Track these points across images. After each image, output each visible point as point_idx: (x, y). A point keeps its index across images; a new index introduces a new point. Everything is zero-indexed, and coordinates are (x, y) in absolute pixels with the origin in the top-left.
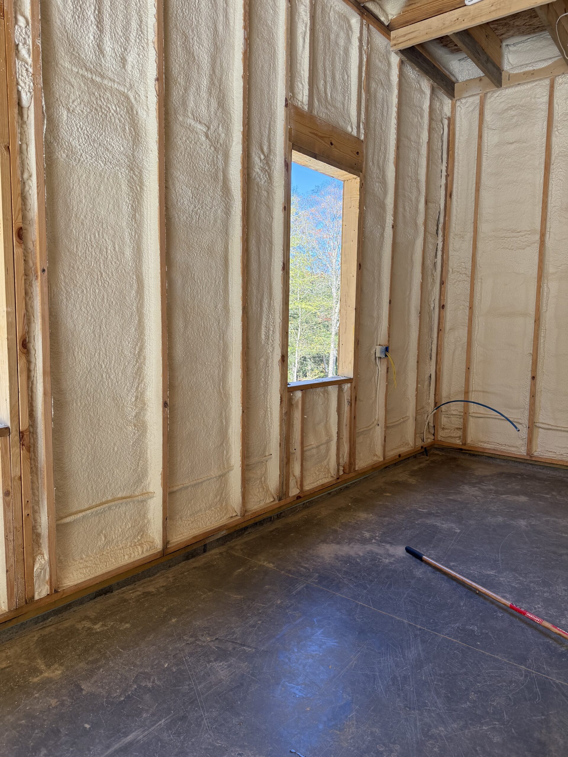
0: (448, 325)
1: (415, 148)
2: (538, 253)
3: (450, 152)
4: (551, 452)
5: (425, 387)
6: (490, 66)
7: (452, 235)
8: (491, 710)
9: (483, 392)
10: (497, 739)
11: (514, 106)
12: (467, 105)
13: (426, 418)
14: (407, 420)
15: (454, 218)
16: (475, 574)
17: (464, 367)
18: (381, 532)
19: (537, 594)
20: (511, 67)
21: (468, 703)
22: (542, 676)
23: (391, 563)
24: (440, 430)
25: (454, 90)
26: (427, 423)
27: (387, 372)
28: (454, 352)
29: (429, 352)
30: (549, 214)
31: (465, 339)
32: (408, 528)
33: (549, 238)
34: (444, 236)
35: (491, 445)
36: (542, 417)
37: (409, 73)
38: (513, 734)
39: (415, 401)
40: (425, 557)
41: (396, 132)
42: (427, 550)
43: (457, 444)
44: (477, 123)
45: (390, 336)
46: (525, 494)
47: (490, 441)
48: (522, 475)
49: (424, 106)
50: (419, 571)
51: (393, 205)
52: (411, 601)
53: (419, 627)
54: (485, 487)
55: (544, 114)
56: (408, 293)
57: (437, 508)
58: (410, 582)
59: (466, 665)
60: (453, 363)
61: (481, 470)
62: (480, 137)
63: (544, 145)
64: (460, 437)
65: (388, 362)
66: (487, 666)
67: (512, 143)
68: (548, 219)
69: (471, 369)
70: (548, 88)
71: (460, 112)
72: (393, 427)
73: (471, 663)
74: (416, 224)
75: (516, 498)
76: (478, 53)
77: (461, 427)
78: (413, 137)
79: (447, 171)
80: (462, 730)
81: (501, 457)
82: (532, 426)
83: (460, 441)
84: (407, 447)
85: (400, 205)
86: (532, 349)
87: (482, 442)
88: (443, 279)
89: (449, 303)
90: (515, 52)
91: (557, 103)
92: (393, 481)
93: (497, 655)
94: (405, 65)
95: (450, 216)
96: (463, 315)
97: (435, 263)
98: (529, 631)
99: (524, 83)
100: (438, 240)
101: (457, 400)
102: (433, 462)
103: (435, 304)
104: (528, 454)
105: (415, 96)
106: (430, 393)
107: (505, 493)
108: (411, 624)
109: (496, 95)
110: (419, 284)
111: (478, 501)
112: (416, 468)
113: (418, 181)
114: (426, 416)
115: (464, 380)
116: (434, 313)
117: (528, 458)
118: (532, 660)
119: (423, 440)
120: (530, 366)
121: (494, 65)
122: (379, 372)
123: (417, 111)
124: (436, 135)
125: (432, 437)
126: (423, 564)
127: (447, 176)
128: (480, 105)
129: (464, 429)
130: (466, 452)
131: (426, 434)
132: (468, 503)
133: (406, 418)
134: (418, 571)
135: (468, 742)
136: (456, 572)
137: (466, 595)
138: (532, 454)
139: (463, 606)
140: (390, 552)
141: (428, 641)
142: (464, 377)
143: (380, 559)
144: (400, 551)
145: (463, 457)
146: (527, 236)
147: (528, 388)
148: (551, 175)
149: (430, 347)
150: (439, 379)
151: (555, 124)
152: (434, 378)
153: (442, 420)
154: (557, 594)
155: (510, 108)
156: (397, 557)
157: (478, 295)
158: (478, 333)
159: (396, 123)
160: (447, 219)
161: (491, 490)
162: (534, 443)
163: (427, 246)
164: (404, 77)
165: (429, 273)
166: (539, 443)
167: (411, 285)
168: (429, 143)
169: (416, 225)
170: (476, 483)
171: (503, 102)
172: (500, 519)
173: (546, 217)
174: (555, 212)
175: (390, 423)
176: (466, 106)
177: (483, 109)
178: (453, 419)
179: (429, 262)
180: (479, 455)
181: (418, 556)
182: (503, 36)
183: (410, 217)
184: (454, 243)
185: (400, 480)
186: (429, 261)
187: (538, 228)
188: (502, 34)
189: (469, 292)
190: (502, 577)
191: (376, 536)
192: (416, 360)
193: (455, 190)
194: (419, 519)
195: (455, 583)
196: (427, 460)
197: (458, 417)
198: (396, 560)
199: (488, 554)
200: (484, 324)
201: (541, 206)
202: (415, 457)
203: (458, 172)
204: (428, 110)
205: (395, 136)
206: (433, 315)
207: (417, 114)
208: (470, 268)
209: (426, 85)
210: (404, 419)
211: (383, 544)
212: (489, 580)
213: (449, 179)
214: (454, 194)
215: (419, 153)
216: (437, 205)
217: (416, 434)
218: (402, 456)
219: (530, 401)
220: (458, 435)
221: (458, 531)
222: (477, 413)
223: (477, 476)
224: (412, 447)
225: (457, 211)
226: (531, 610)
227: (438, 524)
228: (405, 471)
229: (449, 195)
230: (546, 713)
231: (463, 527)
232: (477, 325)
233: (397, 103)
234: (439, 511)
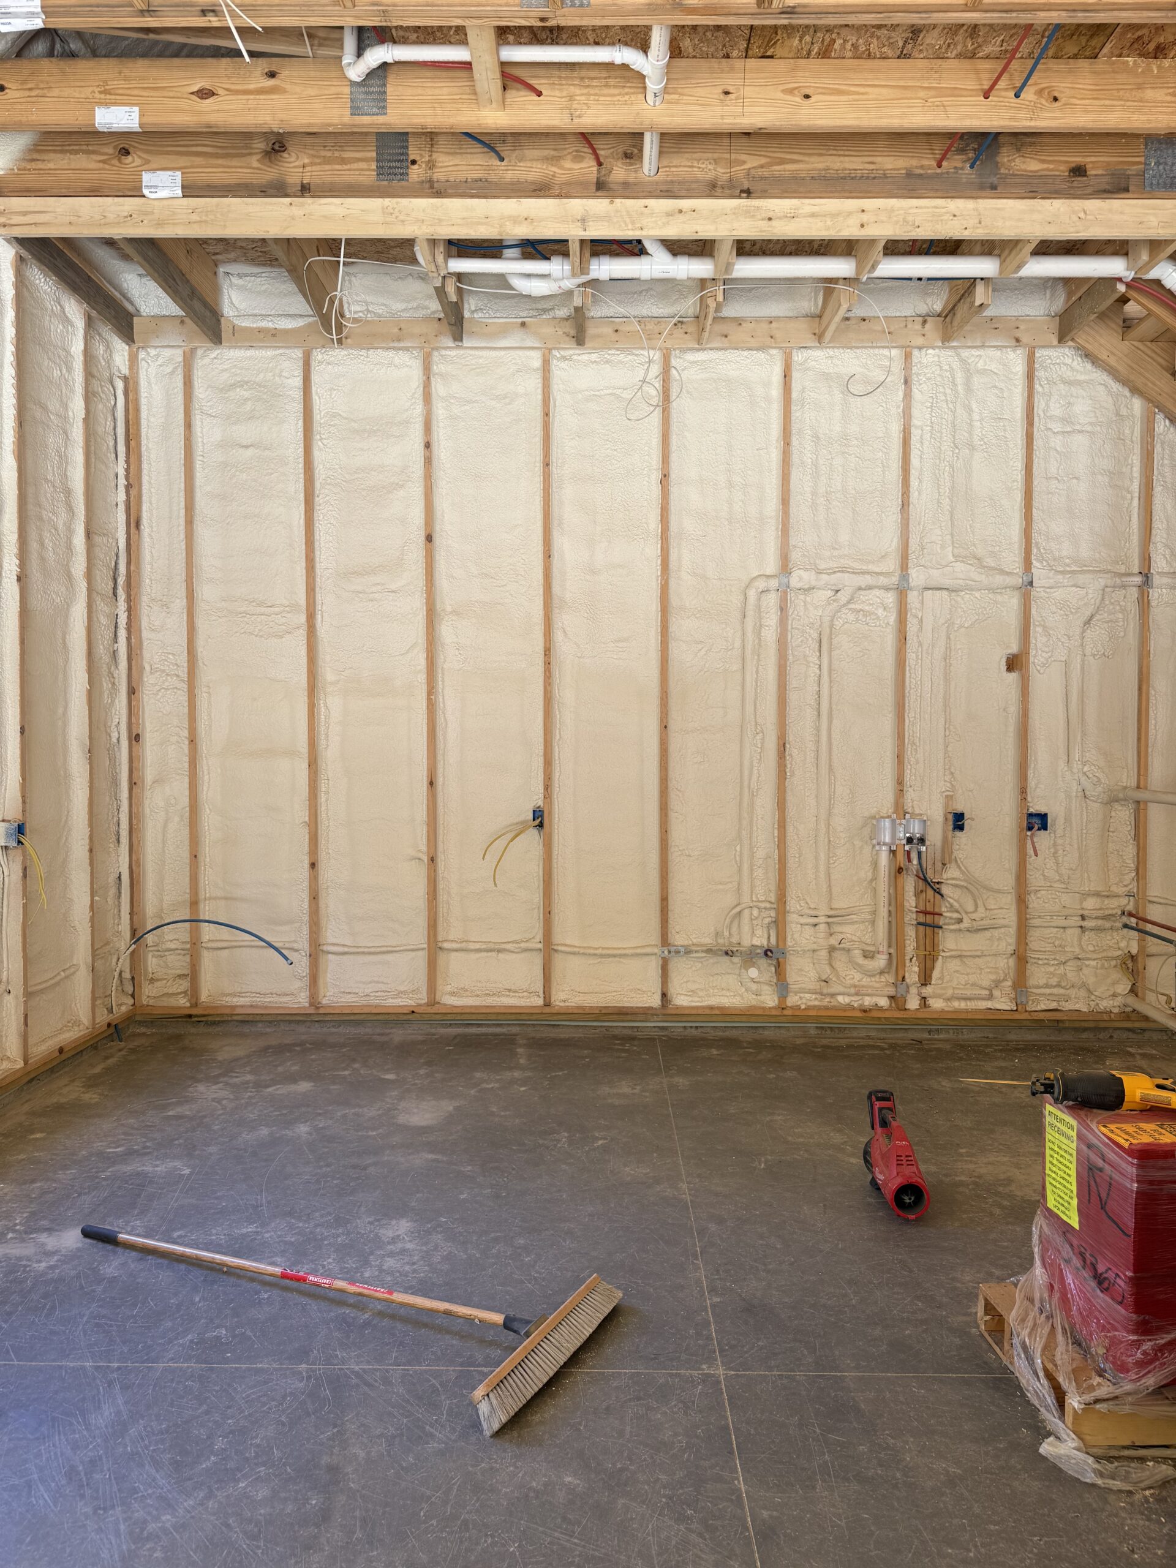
0: (149, 774)
1: (58, 426)
2: (305, 646)
3: (132, 443)
4: (350, 993)
5: (110, 901)
6: (197, 304)
7: (145, 600)
8: (251, 1453)
9: (226, 898)
10: (262, 1493)
11: (247, 383)
12: (160, 361)
13: (114, 963)
14: (74, 973)
15: (146, 568)
16: (221, 1239)
17: (186, 855)
18: (25, 1215)
19: (326, 1242)
20: (236, 314)
21: (212, 1458)
22: (334, 1369)
23: (51, 1268)
24: (145, 985)
25: (132, 329)
26: (116, 974)
27: (25, 876)
28: (165, 826)
29: (114, 828)
30: (318, 580)
31: (185, 801)
32: (87, 1191)
33: (322, 621)
34: (129, 600)
35: (247, 999)
36: (333, 934)
37: (38, 281)
38: (289, 1473)
39: (89, 931)
40: (122, 1236)
41: (14, 392)
42: (127, 1223)
43: (180, 1008)
44: (180, 398)
45: (28, 801)
46: (308, 1077)
47: (243, 991)
48: (302, 1044)
49: (73, 349)
50: (113, 1265)
51: (16, 536)
52: (97, 1325)
53: (116, 1365)
54: (236, 1080)
55: (299, 407)
56: (60, 711)
57: (144, 1140)
58: (94, 1291)
59: (208, 1398)
60: (164, 847)
61: (228, 1050)
62: (188, 425)
63: (301, 460)
64: (185, 992)
65: (24, 856)
66: (243, 1387)
67: (247, 447)
68: (317, 589)
69: (201, 858)
70: (301, 363)
71: (147, 370)
72: (42, 991)
73: (217, 1392)
74: (69, 576)
75: (293, 1088)
76: (174, 280)
77: (186, 972)
78: (53, 405)
79: (127, 478)
80: (202, 1505)
81: (265, 1018)
82: (316, 952)
83: (185, 1000)
84: (76, 1029)
85: (33, 535)
86: (307, 814)
87: (229, 995)
88: (134, 684)
89: (148, 730)
90: (241, 288)
91: (317, 393)
92: (48, 1107)
93: (261, 1362)
94: (27, 264)
95: (139, 563)
96: (177, 754)
97: (114, 651)
98: (314, 1306)
99: (261, 347)
100: (117, 607)
101: (177, 919)
102: (133, 1051)
103: (121, 732)
104: (311, 1005)
105: (52, 327)
106: (120, 911)
107: (273, 1082)
108: (99, 1367)
109: (213, 356)
110: (84, 693)
111: (224, 1108)
112: (97, 1070)
113: (68, 492)
114: (114, 960)
115: (188, 879)
116: (119, 749)
117: (312, 1011)
118: (318, 1351)
119: (111, 1011)
120: (306, 845)
121: (205, 304)
122: (6, 879)
123: (59, 357)
124: (100, 406)
125: (131, 1001)
126: (120, 1250)
127: (128, 487)
128: (184, 366)
129: (193, 975)
130: (200, 1019)
131: (117, 997)
132: (205, 1117)
133: (72, 970)
134: (109, 1266)
135: (212, 1518)
136: (186, 1246)
137: (205, 1280)
138: (319, 1003)
139: (200, 1302)
140: (49, 1248)
141: (134, 1384)
142: (188, 874)
143: (25, 1266)
144: (71, 1239)
145: (193, 1030)
146: (283, 615)
147: (306, 884)
148: (316, 515)
149: (115, 819)
150: (138, 882)
151: (316, 427)
152: (128, 880)
153: (149, 963)
154: (359, 1233)
155: (241, 384)
156: (63, 1252)
157: (205, 716)
158: (208, 788)
159: (14, 375)
160: (132, 568)
161: (247, 1082)
162: (321, 982)
163: (95, 619)
164: (27, 286)
165: (104, 670)
166: (328, 980)
167: (66, 693)
168: (86, 420)
169: (69, 578)
170: (219, 1076)
171: (226, 370)
172: (264, 1131)
173: (314, 585)
174: (329, 578)
175: (35, 985)
176: (159, 363)
177: (190, 376)
178: (171, 958)
179: (101, 651)
180: (223, 1022)
181: (107, 1239)
182: (219, 257)
183: (54, 560)
184: (150, 617)
185: (63, 1100)
186: (101, 647)
187: (303, 601)
188: (217, 254)
189: (186, 710)
190: (268, 1232)
191: (16, 1225)
192: (87, 848)
193: (145, 515)
194: (108, 1168)
195: (183, 1267)
196: (120, 1050)
197: (179, 954)
198: (63, 1258)
199: (242, 1200)
200: (219, 771)
201: (304, 564)
202: (94, 1047)
203: (150, 483)
204: (82, 358)
205: (14, 401)
206: (117, 754)
207: (58, 361)
208: (186, 665)
209: (74, 310)
210: (68, 972)
211: (32, 1236)
212: (245, 1244)
213: (133, 492)
214: (145, 522)
215: (67, 436)
216: (110, 541)
217: (94, 999)
218: (65, 1050)
219: (310, 907)
220: (182, 989)
221: (187, 1171)
222: (217, 941)
223: (220, 1062)
224: (87, 1028)
225: (152, 557)
226: (317, 1271)
227: (148, 1168)
228: (73, 1081)
229: (134, 523)
230: (339, 1422)
231: (197, 1161)
232: (206, 773)
233: (13, 335)
234: (148, 1144)
